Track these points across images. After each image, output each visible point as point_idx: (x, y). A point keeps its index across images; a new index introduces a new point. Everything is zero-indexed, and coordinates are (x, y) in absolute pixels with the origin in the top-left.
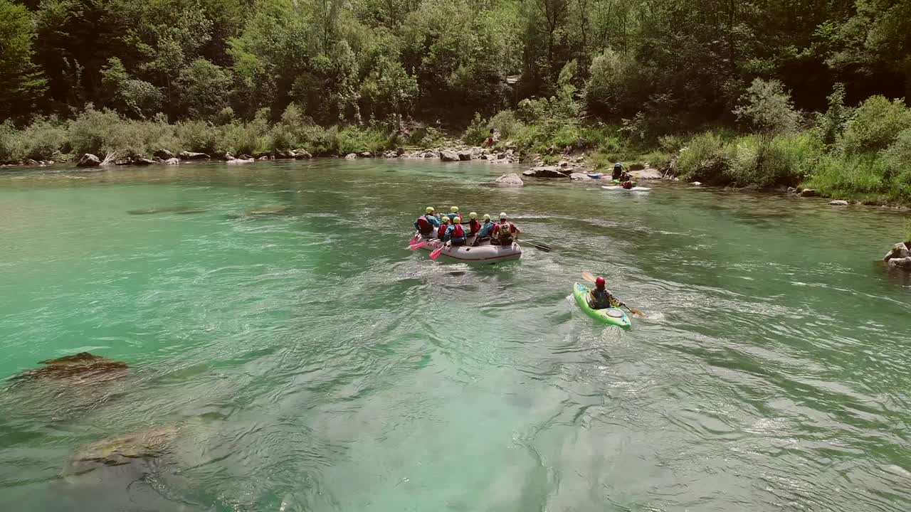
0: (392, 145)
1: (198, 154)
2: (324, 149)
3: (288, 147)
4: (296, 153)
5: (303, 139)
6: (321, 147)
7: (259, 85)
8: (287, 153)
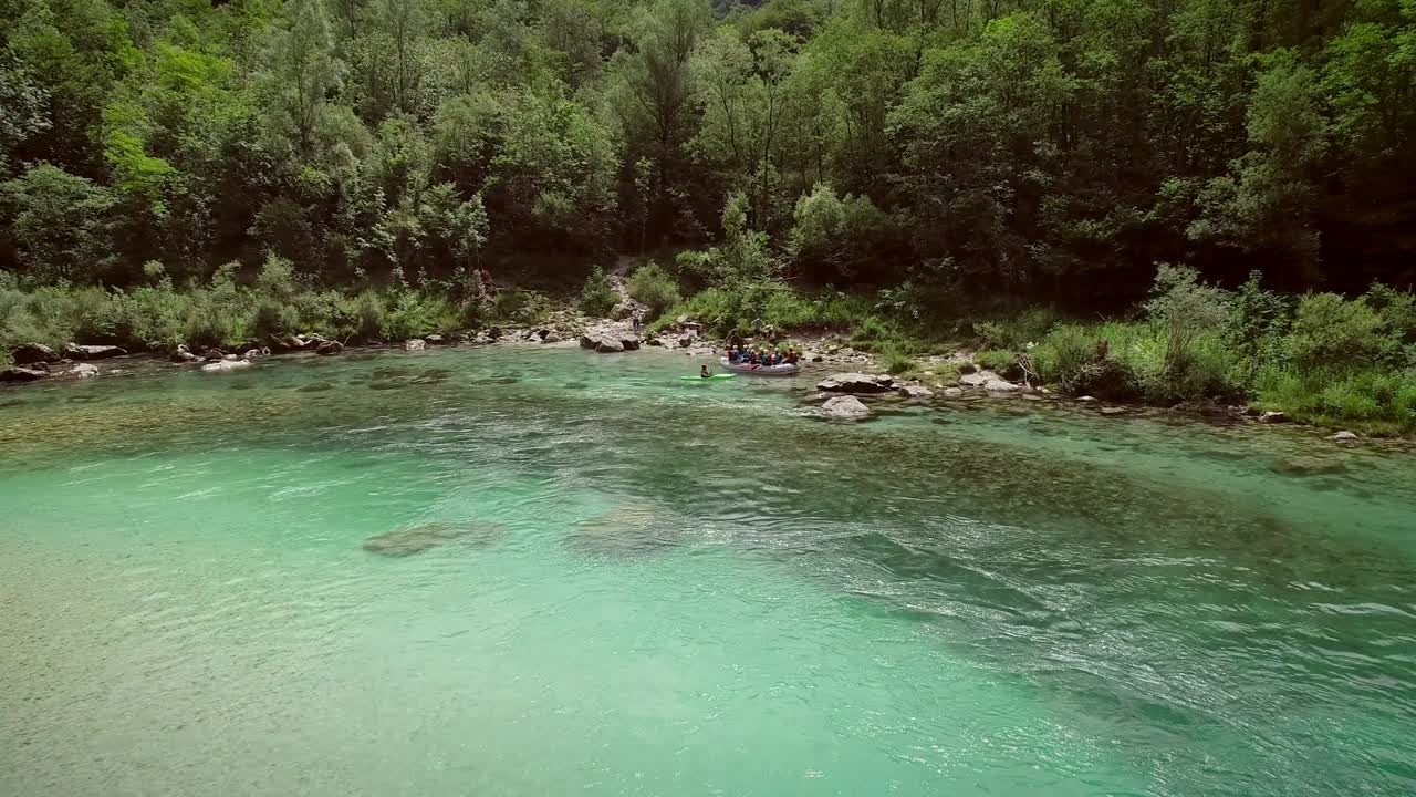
0: (473, 322)
1: (105, 348)
2: (354, 331)
3: (287, 330)
4: (304, 340)
5: (309, 317)
6: (349, 328)
7: (177, 214)
8: (290, 341)
